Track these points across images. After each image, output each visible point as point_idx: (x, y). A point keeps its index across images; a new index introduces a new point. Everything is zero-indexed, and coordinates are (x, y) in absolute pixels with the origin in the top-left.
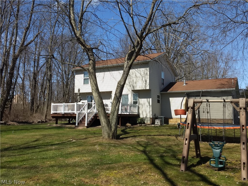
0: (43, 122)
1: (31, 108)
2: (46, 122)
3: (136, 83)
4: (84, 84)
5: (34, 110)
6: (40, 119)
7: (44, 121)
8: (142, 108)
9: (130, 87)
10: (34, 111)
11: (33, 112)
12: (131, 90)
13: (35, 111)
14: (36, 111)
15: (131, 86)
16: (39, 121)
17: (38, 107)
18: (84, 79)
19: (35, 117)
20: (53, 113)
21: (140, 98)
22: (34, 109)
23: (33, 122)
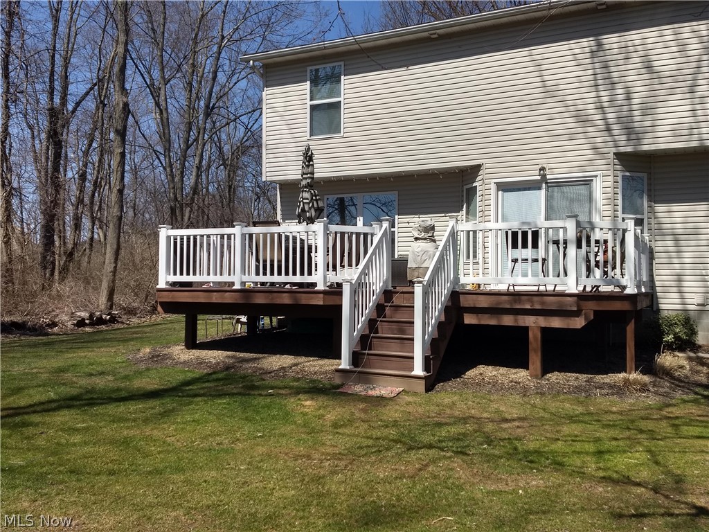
0: (101, 321)
1: (44, 257)
2: (113, 320)
3: (646, 110)
4: (311, 135)
5: (54, 269)
6: (85, 307)
7: (104, 316)
8: (674, 255)
9: (609, 139)
10: (56, 273)
11: (52, 274)
12: (611, 155)
13: (60, 272)
14: (65, 270)
15: (615, 132)
16: (83, 320)
17: (70, 255)
18: (313, 108)
19: (60, 297)
20: (167, 283)
21: (655, 198)
22: (53, 263)
23: (54, 324)
